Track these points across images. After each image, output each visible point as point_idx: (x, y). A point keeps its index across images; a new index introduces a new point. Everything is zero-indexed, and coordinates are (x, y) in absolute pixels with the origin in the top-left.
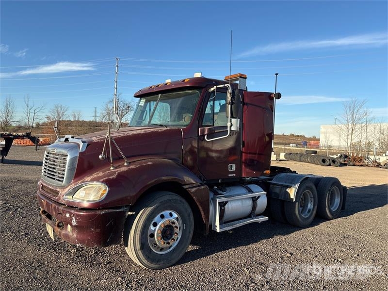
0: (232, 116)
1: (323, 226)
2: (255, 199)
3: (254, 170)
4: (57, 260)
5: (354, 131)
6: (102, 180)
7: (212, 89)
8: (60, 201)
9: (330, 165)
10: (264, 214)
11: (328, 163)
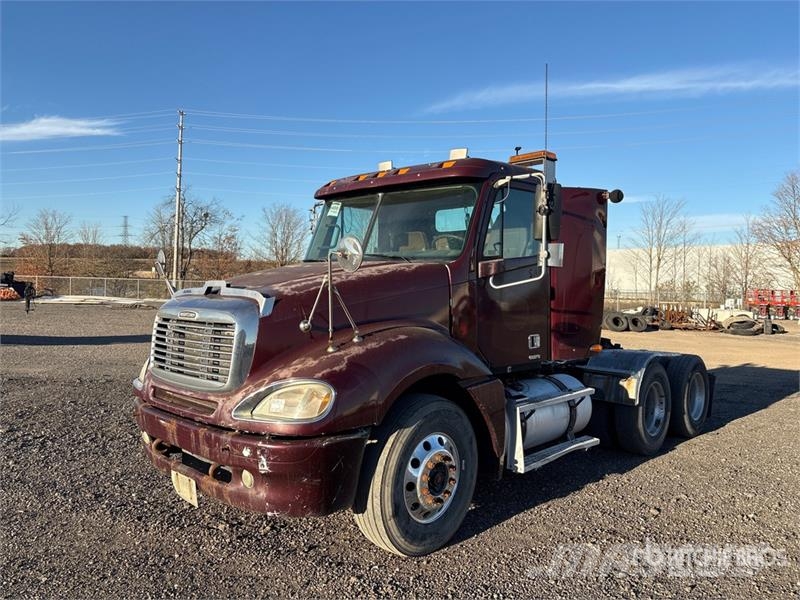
0: (549, 240)
1: (682, 450)
2: (572, 406)
3: (574, 346)
4: (198, 548)
5: (662, 262)
6: (320, 375)
7: (501, 182)
8: (222, 423)
9: (628, 329)
10: (588, 431)
11: (625, 325)
